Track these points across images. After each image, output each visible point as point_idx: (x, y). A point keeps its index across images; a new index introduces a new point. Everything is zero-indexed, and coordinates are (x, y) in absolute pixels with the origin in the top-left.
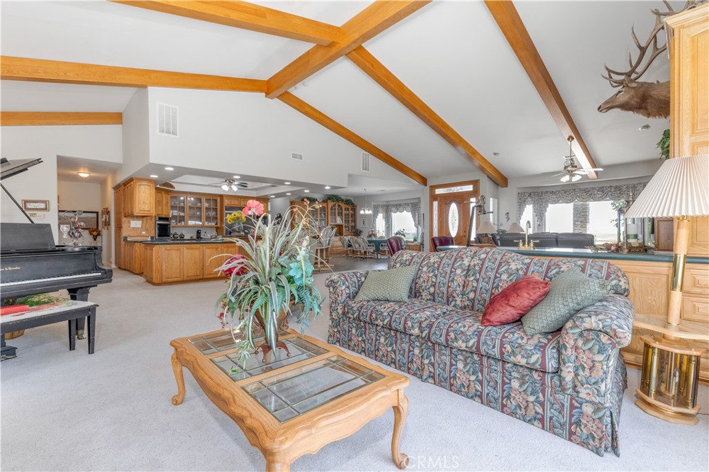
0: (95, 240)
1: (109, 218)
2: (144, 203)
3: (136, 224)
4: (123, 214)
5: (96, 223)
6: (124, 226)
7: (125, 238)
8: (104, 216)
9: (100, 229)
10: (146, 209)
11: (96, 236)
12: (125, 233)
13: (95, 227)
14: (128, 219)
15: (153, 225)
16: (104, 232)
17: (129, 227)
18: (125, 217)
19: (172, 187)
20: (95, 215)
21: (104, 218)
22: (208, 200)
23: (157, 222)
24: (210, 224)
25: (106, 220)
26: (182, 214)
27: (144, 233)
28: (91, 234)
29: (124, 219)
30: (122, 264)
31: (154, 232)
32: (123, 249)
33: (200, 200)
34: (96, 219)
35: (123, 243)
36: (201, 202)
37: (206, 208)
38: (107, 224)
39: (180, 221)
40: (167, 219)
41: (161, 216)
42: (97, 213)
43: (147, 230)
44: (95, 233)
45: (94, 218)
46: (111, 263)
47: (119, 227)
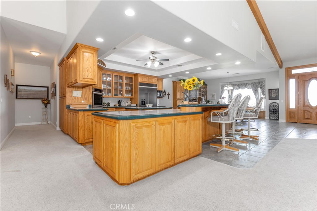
0: (46, 107)
1: (55, 91)
2: (88, 71)
3: (77, 93)
4: (66, 85)
5: (47, 95)
6: (67, 95)
7: (68, 106)
8: (52, 89)
9: (50, 98)
10: (90, 77)
11: (47, 104)
12: (68, 101)
13: (46, 98)
14: (71, 89)
15: (91, 95)
16: (52, 101)
17: (71, 96)
18: (68, 87)
19: (104, 64)
20: (46, 89)
21: (52, 91)
22: (127, 78)
23: (94, 93)
24: (128, 95)
25: (53, 92)
26: (109, 88)
27: (83, 101)
28: (43, 102)
29: (67, 90)
30: (65, 129)
31: (91, 101)
32: (66, 116)
33: (121, 77)
34: (47, 92)
35: (66, 110)
36: (122, 79)
37: (125, 84)
38: (54, 95)
39: (108, 93)
40: (100, 91)
41: (96, 88)
42: (48, 87)
43: (86, 99)
44: (46, 102)
45: (45, 91)
46: (56, 125)
47: (63, 97)
